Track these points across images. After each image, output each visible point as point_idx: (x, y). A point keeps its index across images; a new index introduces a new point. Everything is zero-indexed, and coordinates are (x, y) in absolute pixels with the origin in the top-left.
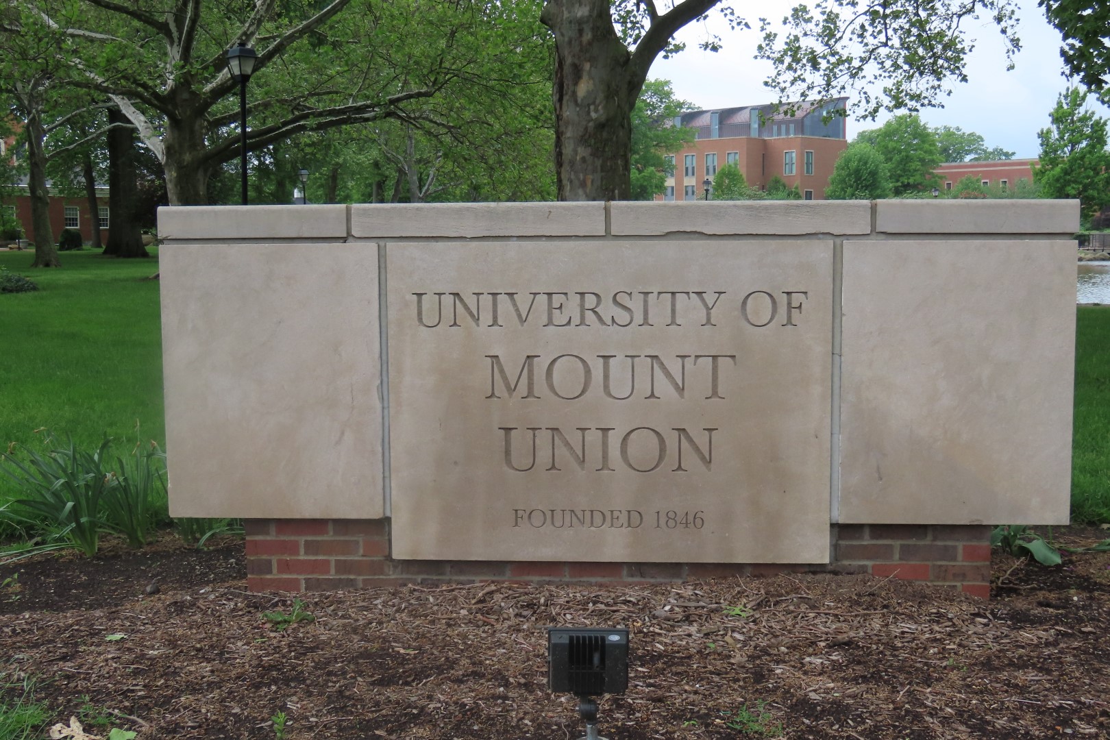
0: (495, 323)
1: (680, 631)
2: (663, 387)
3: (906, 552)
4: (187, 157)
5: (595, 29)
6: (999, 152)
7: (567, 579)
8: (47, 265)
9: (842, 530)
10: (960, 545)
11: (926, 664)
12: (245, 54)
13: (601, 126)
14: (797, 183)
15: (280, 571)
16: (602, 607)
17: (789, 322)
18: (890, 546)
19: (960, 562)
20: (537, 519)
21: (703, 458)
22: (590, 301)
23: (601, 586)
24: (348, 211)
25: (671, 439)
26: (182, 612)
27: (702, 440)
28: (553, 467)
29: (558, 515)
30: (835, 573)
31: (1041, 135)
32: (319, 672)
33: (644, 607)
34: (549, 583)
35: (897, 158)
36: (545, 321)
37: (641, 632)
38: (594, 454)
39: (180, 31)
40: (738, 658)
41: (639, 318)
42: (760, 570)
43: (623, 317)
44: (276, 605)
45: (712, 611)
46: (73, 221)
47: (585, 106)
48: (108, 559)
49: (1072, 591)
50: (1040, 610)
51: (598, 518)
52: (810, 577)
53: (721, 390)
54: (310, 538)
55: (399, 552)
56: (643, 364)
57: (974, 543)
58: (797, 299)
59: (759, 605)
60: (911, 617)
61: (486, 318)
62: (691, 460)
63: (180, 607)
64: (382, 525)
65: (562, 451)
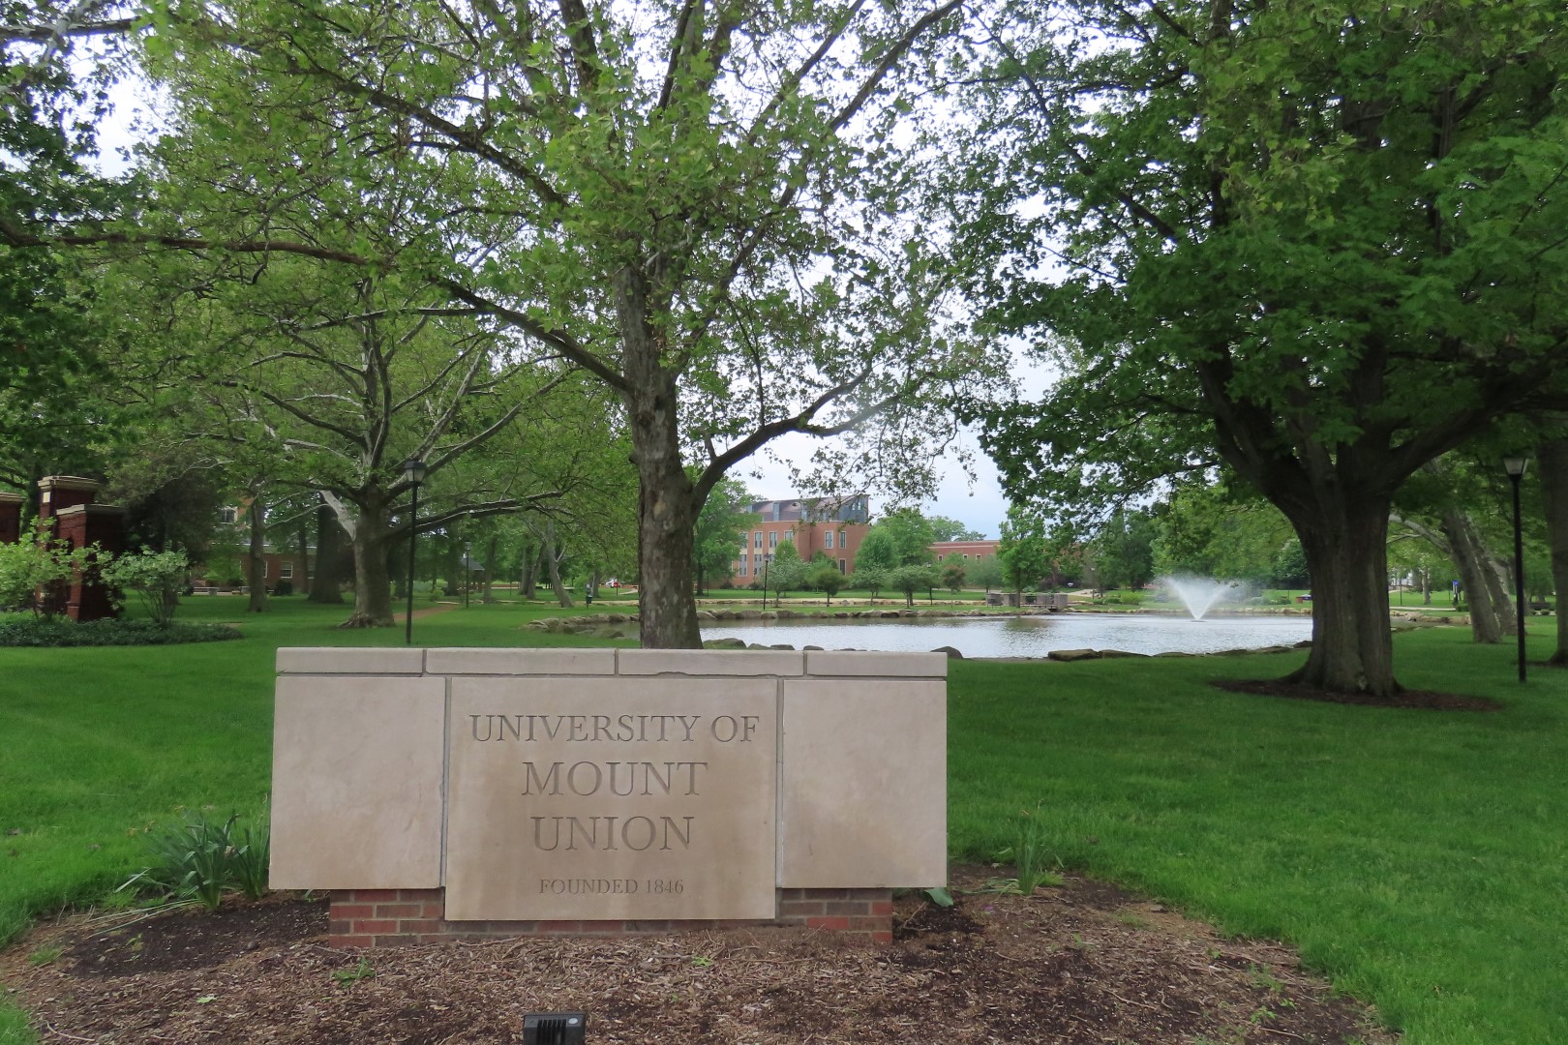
0: (531, 738)
1: (656, 982)
2: (654, 786)
3: (832, 908)
4: (373, 536)
5: (668, 468)
6: (976, 534)
7: (580, 933)
8: (259, 610)
9: (785, 893)
10: (870, 903)
11: (831, 1011)
12: (418, 466)
13: (671, 536)
14: (834, 554)
15: (357, 930)
16: (602, 959)
17: (746, 738)
18: (819, 904)
19: (871, 915)
20: (558, 887)
21: (683, 840)
22: (602, 722)
23: (605, 938)
24: (424, 653)
25: (660, 825)
26: (270, 970)
27: (682, 825)
28: (571, 847)
29: (574, 885)
30: (780, 926)
31: (1001, 526)
32: (362, 1033)
33: (633, 959)
34: (566, 937)
35: (904, 538)
36: (568, 736)
37: (627, 982)
38: (602, 837)
39: (373, 443)
40: (694, 1008)
41: (637, 735)
42: (725, 925)
43: (625, 734)
44: (347, 961)
45: (684, 962)
46: (288, 573)
47: (660, 521)
48: (227, 911)
49: (955, 933)
50: (927, 953)
51: (604, 886)
52: (761, 930)
53: (696, 788)
54: (381, 904)
55: (452, 913)
56: (640, 769)
57: (881, 901)
58: (752, 722)
59: (720, 955)
60: (831, 963)
61: (524, 734)
62: (674, 841)
63: (269, 965)
64: (439, 892)
65: (578, 835)
